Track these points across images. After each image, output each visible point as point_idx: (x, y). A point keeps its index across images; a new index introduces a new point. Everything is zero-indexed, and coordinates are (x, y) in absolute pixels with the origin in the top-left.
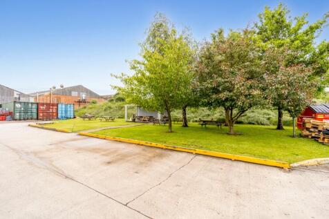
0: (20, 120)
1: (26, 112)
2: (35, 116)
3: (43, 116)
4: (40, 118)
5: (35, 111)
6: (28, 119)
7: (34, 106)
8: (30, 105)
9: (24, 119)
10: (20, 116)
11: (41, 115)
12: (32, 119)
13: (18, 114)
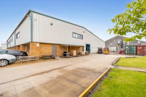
0: (128, 54)
1: (130, 50)
2: (135, 53)
3: (140, 53)
4: (137, 54)
5: (135, 50)
6: (131, 54)
7: (135, 48)
8: (132, 47)
9: (129, 54)
10: (128, 52)
11: (139, 52)
12: (133, 54)
13: (127, 51)
